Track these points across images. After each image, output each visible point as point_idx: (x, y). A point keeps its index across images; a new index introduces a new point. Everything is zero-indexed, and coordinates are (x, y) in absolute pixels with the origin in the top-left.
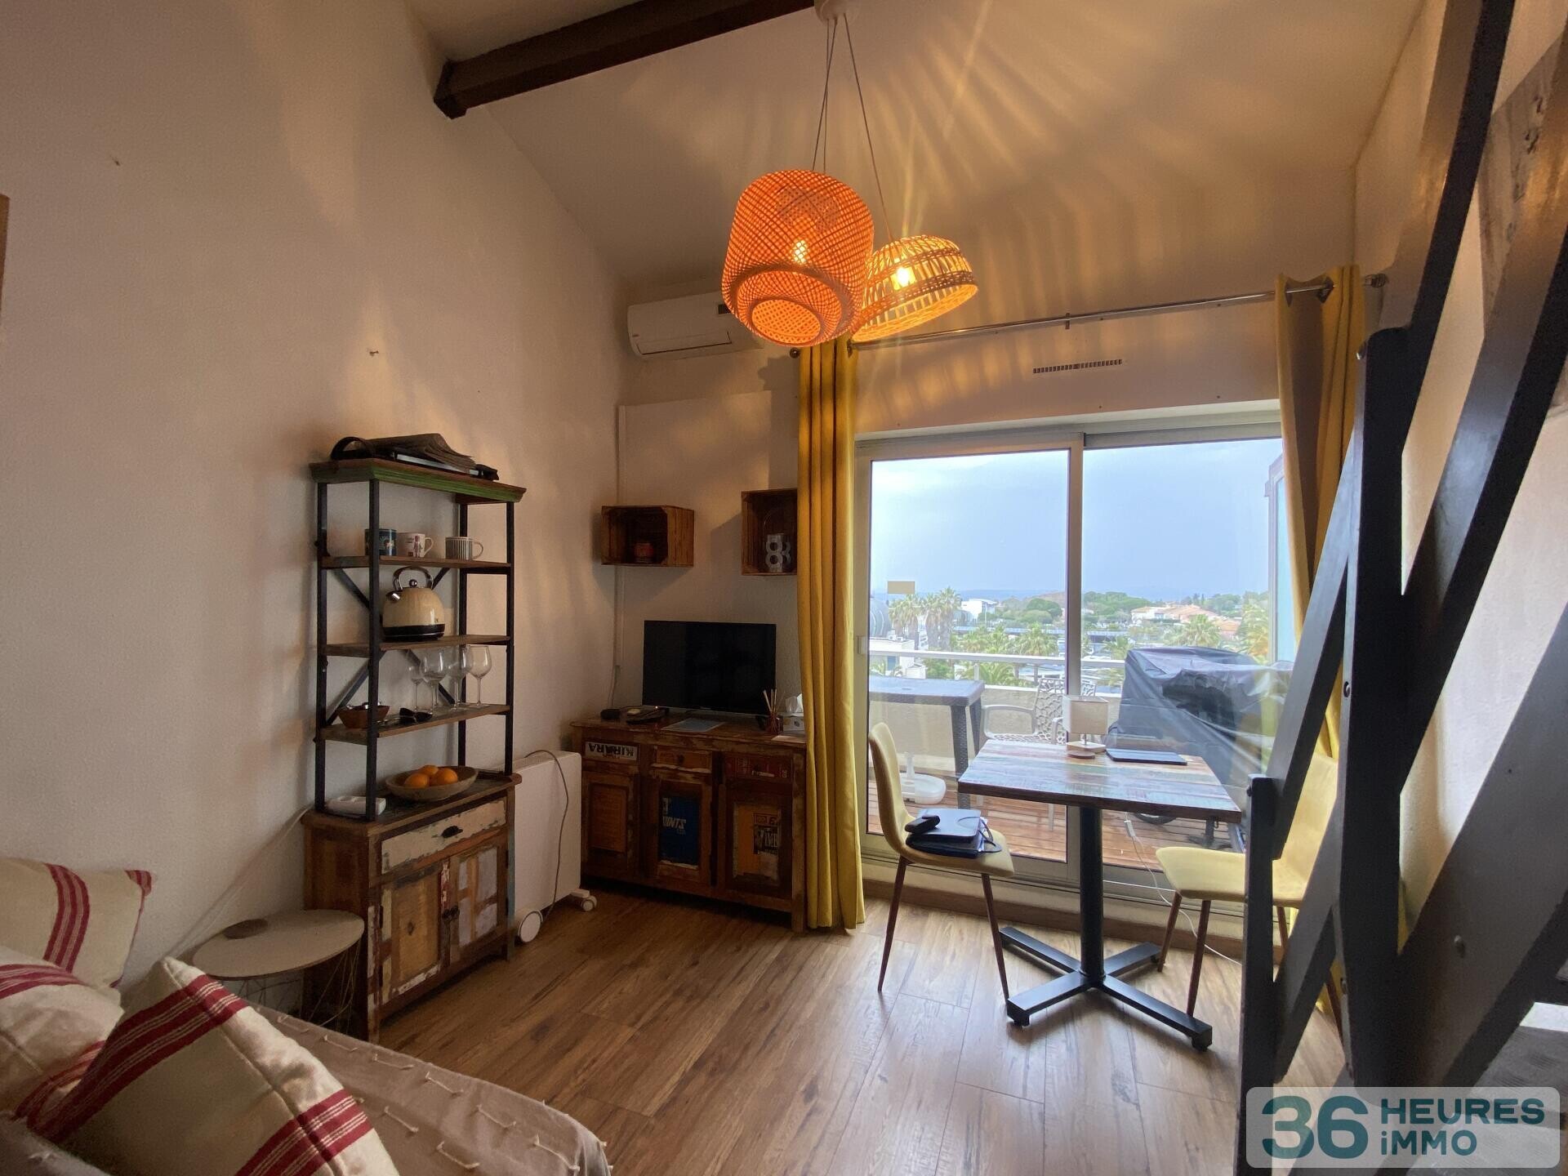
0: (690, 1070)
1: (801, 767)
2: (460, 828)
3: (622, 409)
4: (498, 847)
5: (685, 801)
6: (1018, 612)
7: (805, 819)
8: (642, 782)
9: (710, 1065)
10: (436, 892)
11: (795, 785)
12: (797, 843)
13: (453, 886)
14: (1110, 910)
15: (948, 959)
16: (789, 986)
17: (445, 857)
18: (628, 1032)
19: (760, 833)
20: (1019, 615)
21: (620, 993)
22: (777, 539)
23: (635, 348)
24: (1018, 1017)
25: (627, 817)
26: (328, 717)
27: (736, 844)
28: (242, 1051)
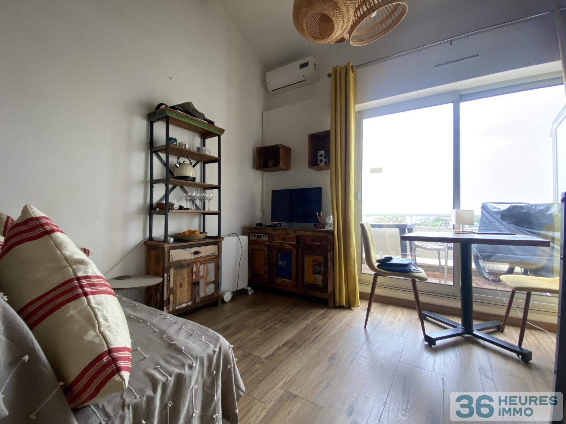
0: (282, 345)
1: (332, 239)
2: (200, 251)
3: (264, 112)
4: (215, 263)
5: (286, 254)
6: (430, 223)
7: (334, 261)
8: (270, 248)
9: (290, 345)
10: (191, 274)
11: (329, 247)
12: (330, 271)
13: (197, 273)
14: (476, 307)
15: (397, 320)
16: (325, 323)
17: (195, 261)
18: (259, 331)
19: (315, 267)
20: (430, 224)
21: (258, 319)
22: (322, 152)
23: (269, 88)
24: (430, 341)
25: (265, 261)
26: (154, 207)
27: (305, 271)
28: (56, 246)
